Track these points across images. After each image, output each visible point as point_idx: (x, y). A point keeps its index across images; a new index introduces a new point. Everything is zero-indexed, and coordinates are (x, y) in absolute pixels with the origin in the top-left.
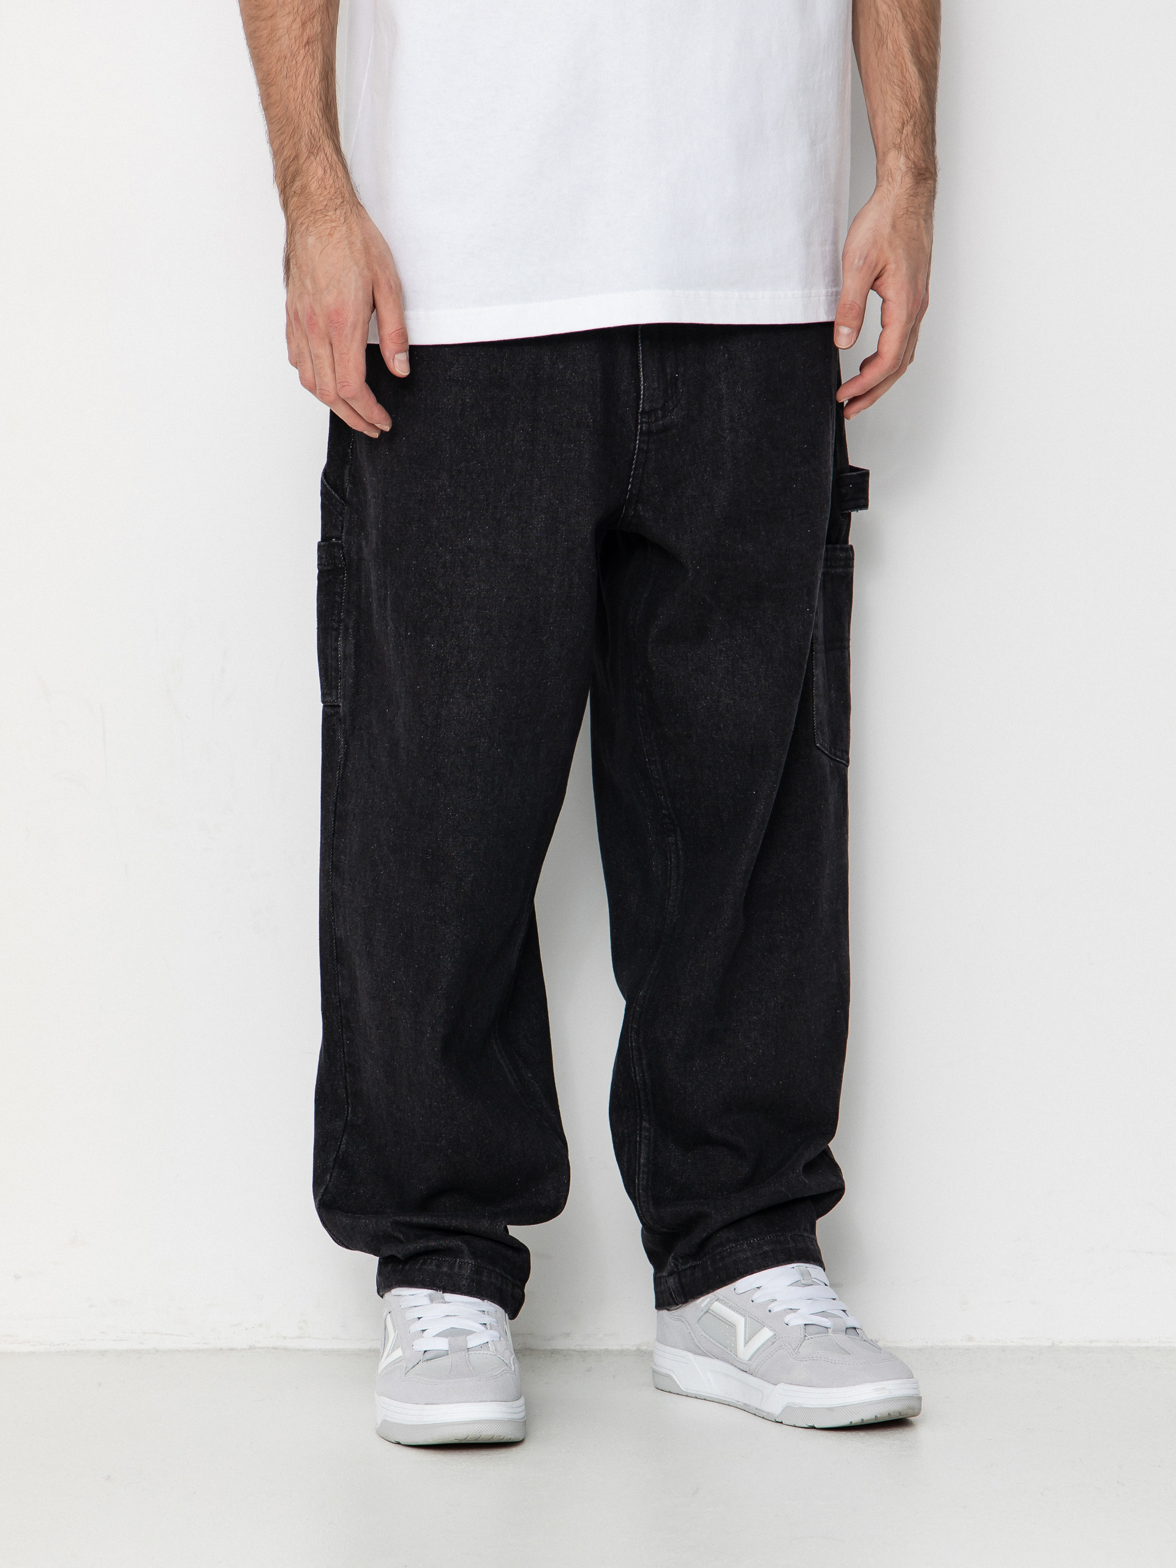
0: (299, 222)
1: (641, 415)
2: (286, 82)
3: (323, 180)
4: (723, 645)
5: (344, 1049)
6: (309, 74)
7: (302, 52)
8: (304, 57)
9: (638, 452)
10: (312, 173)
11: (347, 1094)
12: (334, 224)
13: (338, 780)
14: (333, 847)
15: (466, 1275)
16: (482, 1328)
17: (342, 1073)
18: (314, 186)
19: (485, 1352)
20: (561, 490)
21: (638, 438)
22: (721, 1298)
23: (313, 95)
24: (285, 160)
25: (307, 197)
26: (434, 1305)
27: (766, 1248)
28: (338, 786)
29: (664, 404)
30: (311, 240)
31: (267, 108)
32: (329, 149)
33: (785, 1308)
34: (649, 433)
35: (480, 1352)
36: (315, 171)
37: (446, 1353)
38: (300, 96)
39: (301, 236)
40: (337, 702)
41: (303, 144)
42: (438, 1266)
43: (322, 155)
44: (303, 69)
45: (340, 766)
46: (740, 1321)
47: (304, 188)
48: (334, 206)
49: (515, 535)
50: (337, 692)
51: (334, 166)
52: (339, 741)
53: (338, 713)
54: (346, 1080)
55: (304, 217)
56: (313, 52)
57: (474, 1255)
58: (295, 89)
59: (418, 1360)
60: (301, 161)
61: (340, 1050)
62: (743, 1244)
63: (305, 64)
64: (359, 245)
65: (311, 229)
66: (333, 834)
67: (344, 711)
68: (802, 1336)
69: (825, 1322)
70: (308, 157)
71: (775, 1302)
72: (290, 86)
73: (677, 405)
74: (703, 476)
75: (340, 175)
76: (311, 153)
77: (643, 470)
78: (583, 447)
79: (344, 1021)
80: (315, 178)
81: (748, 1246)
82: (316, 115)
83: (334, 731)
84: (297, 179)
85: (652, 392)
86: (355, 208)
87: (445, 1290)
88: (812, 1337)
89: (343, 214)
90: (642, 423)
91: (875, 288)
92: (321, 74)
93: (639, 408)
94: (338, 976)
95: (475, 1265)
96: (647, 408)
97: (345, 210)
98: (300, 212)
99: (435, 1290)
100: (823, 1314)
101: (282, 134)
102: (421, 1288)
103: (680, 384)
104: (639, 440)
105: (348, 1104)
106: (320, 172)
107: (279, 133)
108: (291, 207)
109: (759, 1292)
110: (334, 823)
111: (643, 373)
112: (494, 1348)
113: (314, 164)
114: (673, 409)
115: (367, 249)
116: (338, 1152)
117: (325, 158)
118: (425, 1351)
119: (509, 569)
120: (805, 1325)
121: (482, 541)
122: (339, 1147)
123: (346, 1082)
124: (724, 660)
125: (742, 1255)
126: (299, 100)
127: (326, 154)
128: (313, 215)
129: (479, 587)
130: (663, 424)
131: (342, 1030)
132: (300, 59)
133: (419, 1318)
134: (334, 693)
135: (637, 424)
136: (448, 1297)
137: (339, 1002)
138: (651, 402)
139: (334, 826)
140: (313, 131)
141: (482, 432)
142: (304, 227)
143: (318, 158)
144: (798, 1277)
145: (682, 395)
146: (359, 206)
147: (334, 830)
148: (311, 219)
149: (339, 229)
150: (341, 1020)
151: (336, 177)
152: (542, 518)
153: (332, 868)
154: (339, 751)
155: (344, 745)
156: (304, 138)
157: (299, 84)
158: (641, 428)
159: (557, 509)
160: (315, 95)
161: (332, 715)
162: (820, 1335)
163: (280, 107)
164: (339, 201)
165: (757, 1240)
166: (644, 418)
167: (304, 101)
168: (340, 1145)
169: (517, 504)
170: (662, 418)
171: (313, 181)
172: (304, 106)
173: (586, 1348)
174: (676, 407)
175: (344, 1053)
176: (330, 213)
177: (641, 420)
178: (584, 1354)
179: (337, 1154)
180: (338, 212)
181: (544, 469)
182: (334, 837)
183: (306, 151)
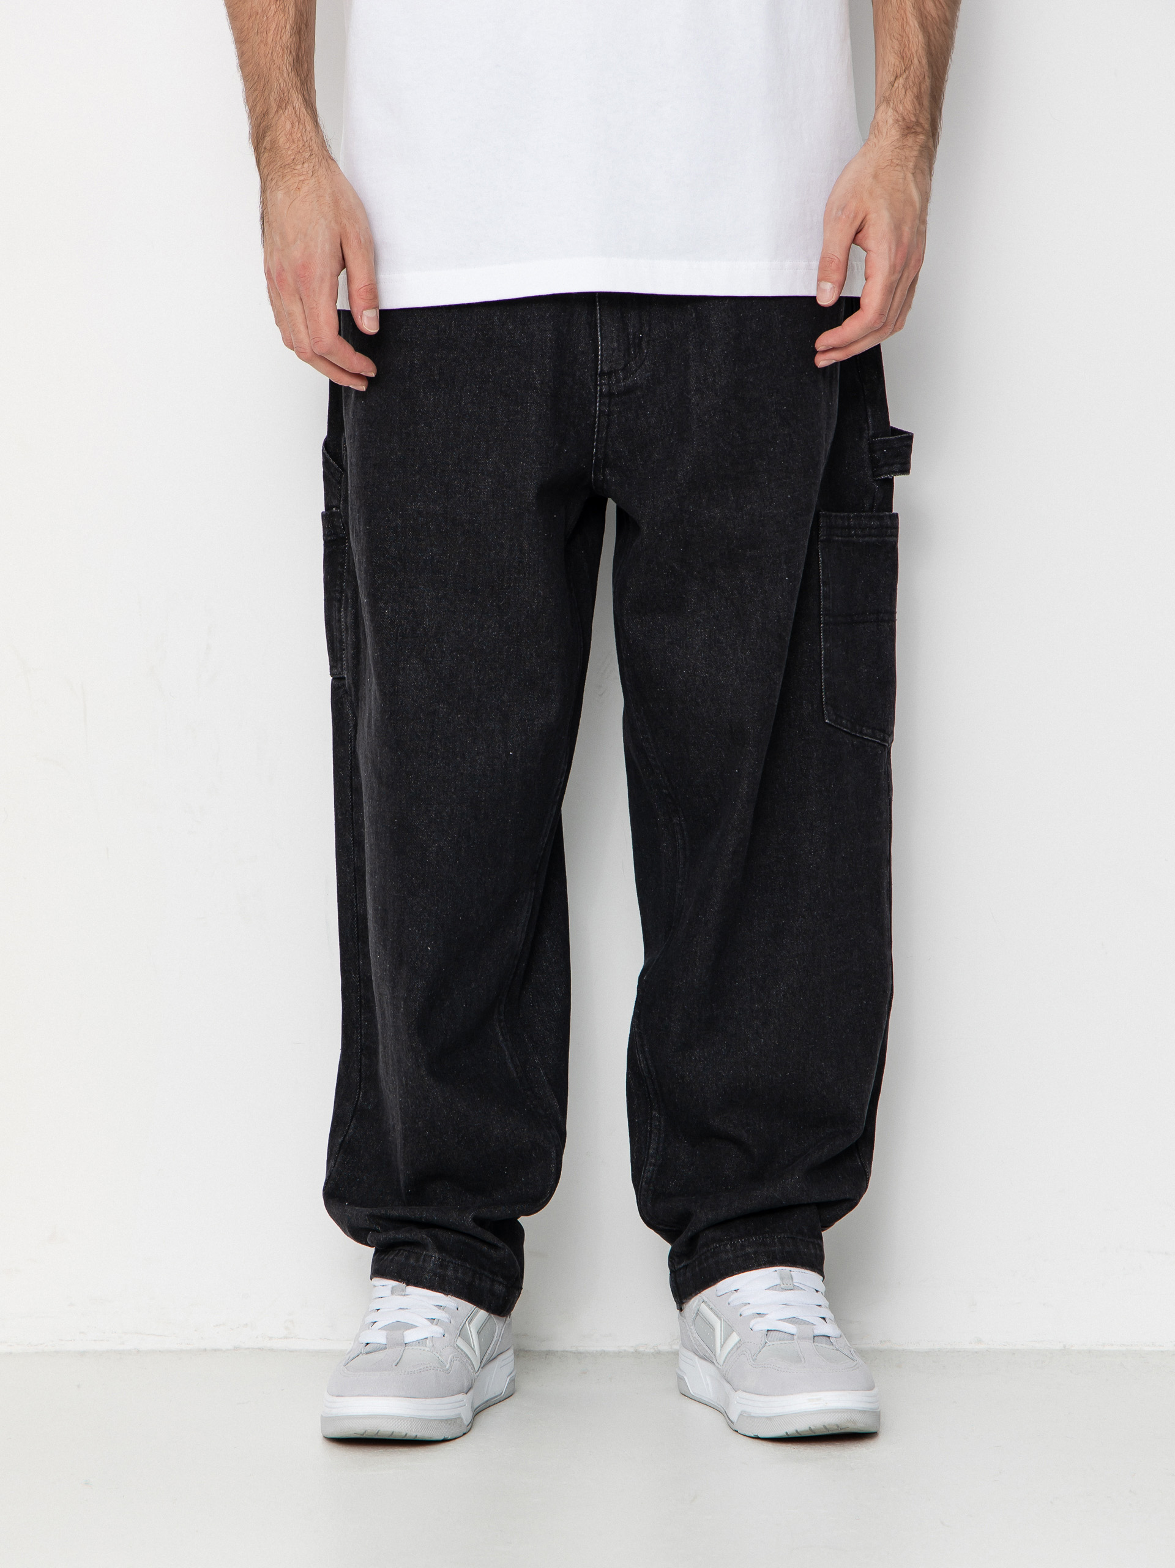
0: (269, 178)
1: (600, 377)
2: (257, 38)
3: (291, 134)
4: (700, 616)
5: (361, 1031)
6: (280, 29)
7: (273, 7)
8: (275, 13)
9: (599, 415)
10: (280, 127)
11: (360, 1078)
12: (302, 178)
13: (351, 753)
14: (353, 822)
15: (429, 1268)
16: (428, 1323)
17: (357, 1055)
18: (282, 140)
19: (423, 1348)
20: (508, 453)
21: (598, 400)
22: (706, 1300)
23: (283, 50)
24: (257, 117)
25: (276, 152)
26: (394, 1297)
27: (749, 1250)
28: (351, 760)
29: (626, 366)
30: (280, 195)
31: (243, 65)
32: (297, 101)
33: (754, 1312)
34: (610, 395)
35: (417, 1347)
36: (284, 125)
37: (383, 1348)
38: (270, 52)
39: (271, 192)
40: (343, 674)
41: (272, 98)
42: (407, 1258)
43: (290, 108)
44: (274, 25)
45: (351, 739)
46: (718, 1325)
47: (273, 142)
48: (302, 160)
49: (463, 500)
50: (342, 664)
51: (302, 119)
52: (347, 714)
53: (344, 685)
54: (361, 1062)
55: (274, 173)
56: (285, 7)
57: (441, 1248)
58: (266, 44)
59: (358, 1352)
60: (271, 116)
61: (357, 1032)
62: (726, 1245)
63: (276, 19)
64: (328, 199)
65: (280, 183)
66: (352, 809)
67: (348, 683)
68: (763, 1343)
69: (791, 1328)
70: (277, 112)
71: (748, 1306)
72: (261, 41)
73: (640, 366)
74: (670, 440)
75: (308, 128)
76: (279, 106)
77: (607, 433)
78: (530, 409)
79: (363, 1001)
80: (284, 132)
81: (731, 1247)
82: (285, 70)
83: (342, 704)
84: (268, 134)
85: (611, 352)
86: (323, 161)
87: (409, 1283)
88: (773, 1343)
89: (311, 167)
90: (601, 385)
91: (858, 241)
92: (292, 28)
93: (597, 369)
94: (358, 955)
95: (439, 1259)
96: (606, 369)
97: (312, 164)
98: (271, 168)
99: (399, 1281)
100: (793, 1320)
101: (254, 91)
102: (389, 1279)
103: (644, 345)
104: (600, 402)
105: (360, 1088)
106: (288, 126)
107: (253, 89)
108: (263, 164)
109: (736, 1295)
110: (352, 798)
111: (601, 334)
112: (431, 1344)
113: (283, 118)
114: (636, 371)
115: (336, 203)
116: (345, 1136)
117: (294, 112)
118: (367, 1344)
119: (459, 533)
120: (768, 1330)
121: (431, 506)
122: (347, 1132)
123: (361, 1065)
124: (701, 632)
125: (724, 1256)
126: (270, 55)
127: (294, 108)
128: (281, 169)
129: (432, 551)
130: (625, 386)
131: (360, 1011)
132: (271, 14)
133: (378, 1310)
134: (339, 665)
135: (596, 385)
136: (411, 1289)
137: (359, 981)
138: (610, 362)
139: (352, 800)
140: (282, 85)
141: (430, 394)
142: (274, 182)
143: (287, 111)
144: (778, 1282)
145: (646, 356)
146: (329, 160)
147: (352, 803)
148: (279, 173)
149: (307, 182)
150: (361, 1001)
151: (304, 130)
152: (488, 482)
153: (353, 843)
154: (348, 724)
155: (353, 717)
156: (273, 93)
157: (270, 40)
158: (601, 390)
159: (504, 472)
160: (285, 49)
161: (339, 688)
162: (783, 1342)
163: (252, 65)
164: (307, 155)
165: (741, 1241)
166: (604, 380)
167: (274, 56)
168: (348, 1129)
169: (464, 468)
170: (624, 379)
171: (280, 136)
172: (274, 61)
173: (581, 1349)
174: (639, 368)
175: (361, 1035)
176: (299, 167)
177: (600, 381)
178: (579, 1355)
179: (344, 1138)
180: (306, 165)
181: (490, 432)
182: (352, 811)
183: (275, 106)
